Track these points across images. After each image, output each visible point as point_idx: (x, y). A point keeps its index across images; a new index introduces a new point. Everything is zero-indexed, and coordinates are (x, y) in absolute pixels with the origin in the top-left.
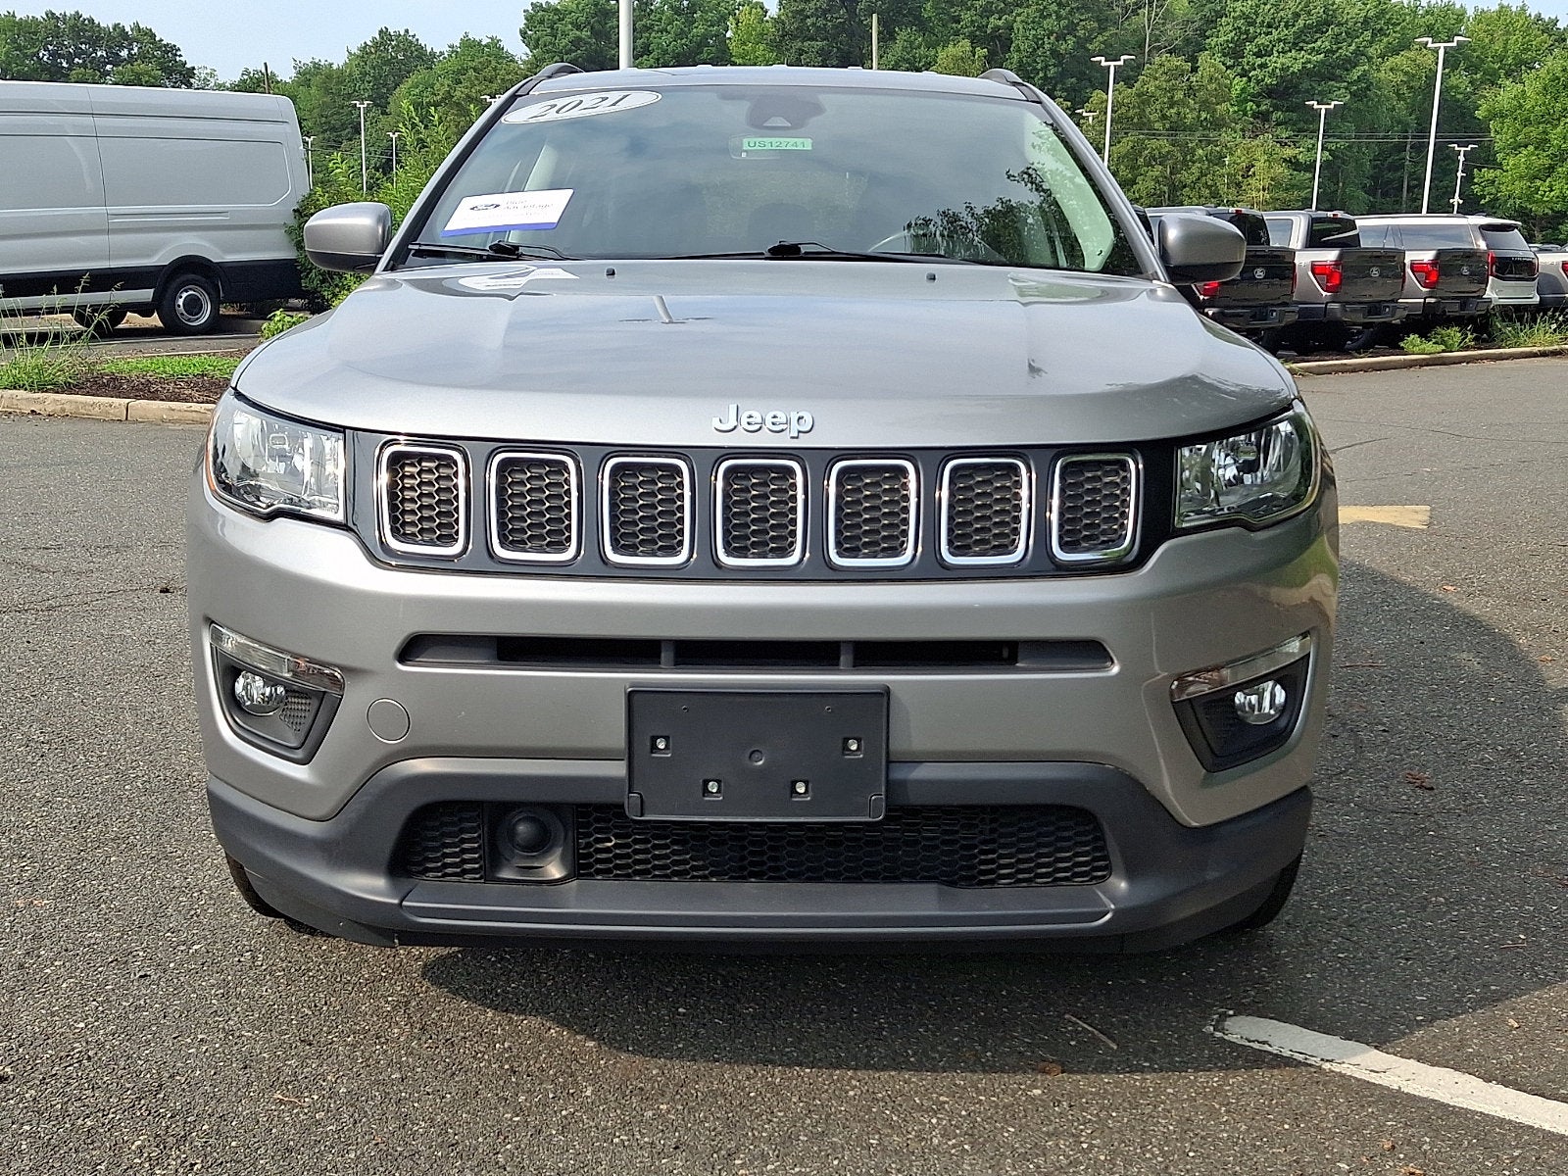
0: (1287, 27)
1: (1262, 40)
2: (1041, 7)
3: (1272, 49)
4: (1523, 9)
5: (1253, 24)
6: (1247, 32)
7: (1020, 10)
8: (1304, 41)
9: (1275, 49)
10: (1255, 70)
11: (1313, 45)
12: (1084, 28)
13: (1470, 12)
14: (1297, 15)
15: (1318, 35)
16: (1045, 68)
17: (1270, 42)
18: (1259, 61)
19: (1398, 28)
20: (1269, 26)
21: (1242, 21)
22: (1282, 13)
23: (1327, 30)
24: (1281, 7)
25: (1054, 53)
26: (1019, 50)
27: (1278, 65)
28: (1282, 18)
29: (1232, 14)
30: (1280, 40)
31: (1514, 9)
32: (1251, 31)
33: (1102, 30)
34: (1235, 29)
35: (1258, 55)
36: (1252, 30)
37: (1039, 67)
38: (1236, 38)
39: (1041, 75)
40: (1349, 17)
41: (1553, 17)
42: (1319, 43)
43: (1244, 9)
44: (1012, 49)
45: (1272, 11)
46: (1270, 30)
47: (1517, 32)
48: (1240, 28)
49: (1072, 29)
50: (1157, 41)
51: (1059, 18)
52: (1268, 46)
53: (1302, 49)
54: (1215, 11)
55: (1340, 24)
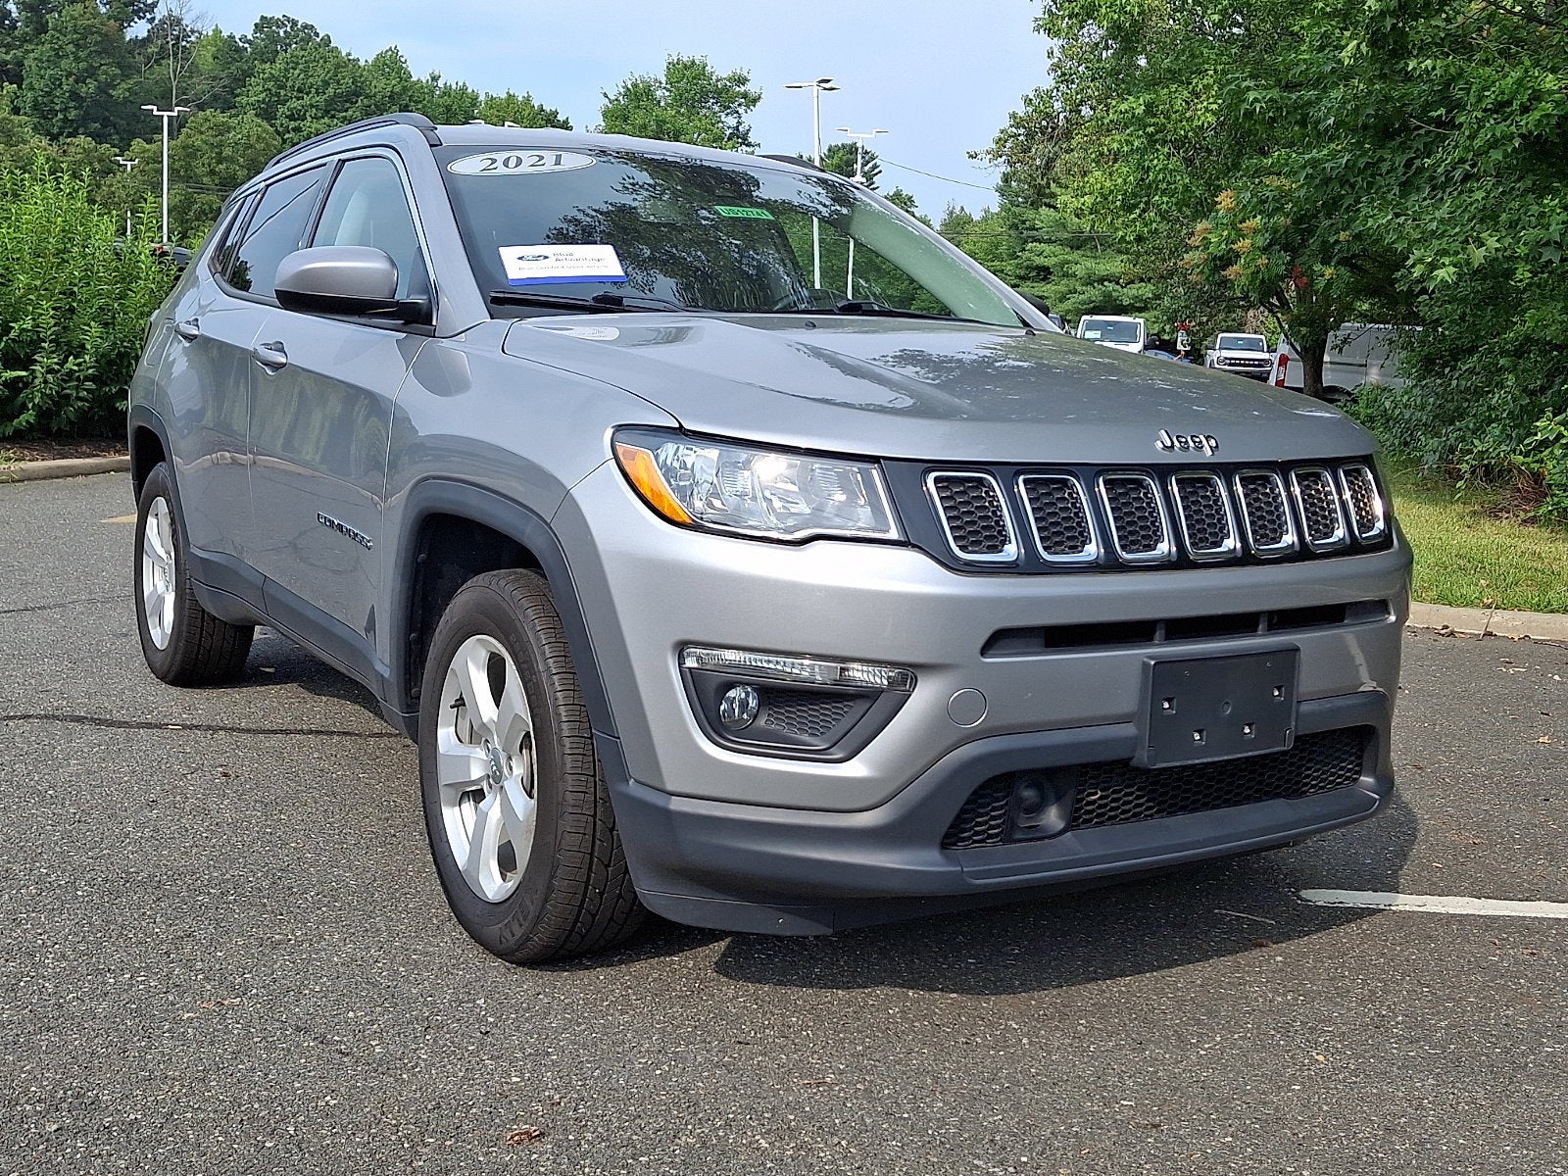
0: (317, 93)
1: (294, 104)
2: (56, 47)
3: (305, 114)
4: (528, 99)
5: (283, 87)
6: (278, 95)
7: (30, 47)
8: (335, 109)
9: (308, 114)
10: (289, 132)
11: (344, 114)
12: (105, 73)
13: (482, 98)
14: (326, 84)
15: (348, 105)
16: (65, 110)
17: (303, 106)
18: (293, 124)
19: (420, 106)
20: (300, 91)
21: (272, 83)
22: (311, 80)
23: (357, 102)
24: (310, 74)
25: (74, 95)
26: (32, 88)
27: (313, 130)
28: (312, 85)
29: (261, 75)
30: (312, 106)
31: (520, 99)
32: (282, 94)
33: (125, 77)
34: (265, 90)
35: (291, 118)
36: (282, 92)
37: (57, 108)
38: (267, 100)
39: (60, 116)
40: (377, 90)
41: (554, 110)
42: (350, 113)
43: (273, 72)
44: (23, 87)
45: (302, 76)
46: (301, 95)
47: (525, 120)
48: (270, 90)
49: (92, 72)
50: (184, 94)
51: (77, 59)
52: (300, 110)
53: (333, 117)
54: (242, 70)
55: (367, 97)
